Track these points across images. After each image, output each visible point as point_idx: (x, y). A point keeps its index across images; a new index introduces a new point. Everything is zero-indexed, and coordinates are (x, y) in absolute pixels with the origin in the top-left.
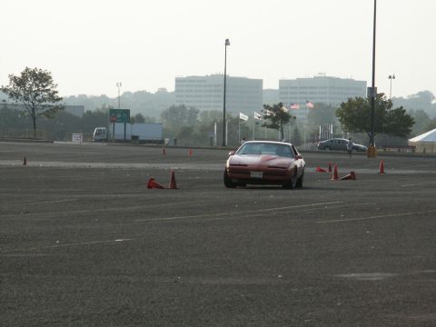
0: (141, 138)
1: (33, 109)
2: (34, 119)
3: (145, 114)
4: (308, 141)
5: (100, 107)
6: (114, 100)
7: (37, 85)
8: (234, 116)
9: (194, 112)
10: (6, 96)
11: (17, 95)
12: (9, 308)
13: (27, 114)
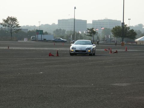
0: (47, 40)
1: (11, 30)
2: (11, 33)
3: (48, 32)
4: (102, 41)
5: (33, 29)
6: (38, 27)
7: (12, 22)
8: (77, 32)
9: (64, 31)
10: (2, 26)
11: (6, 25)
12: (3, 95)
13: (9, 32)
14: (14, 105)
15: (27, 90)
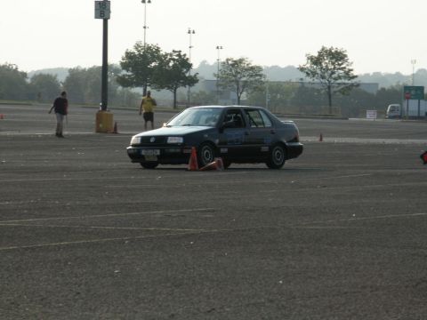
1: (329, 87)
2: (330, 96)
5: (394, 84)
6: (408, 77)
7: (333, 64)
10: (303, 75)
11: (314, 74)
12: (310, 277)
13: (323, 92)
14: (342, 308)
15: (379, 263)
